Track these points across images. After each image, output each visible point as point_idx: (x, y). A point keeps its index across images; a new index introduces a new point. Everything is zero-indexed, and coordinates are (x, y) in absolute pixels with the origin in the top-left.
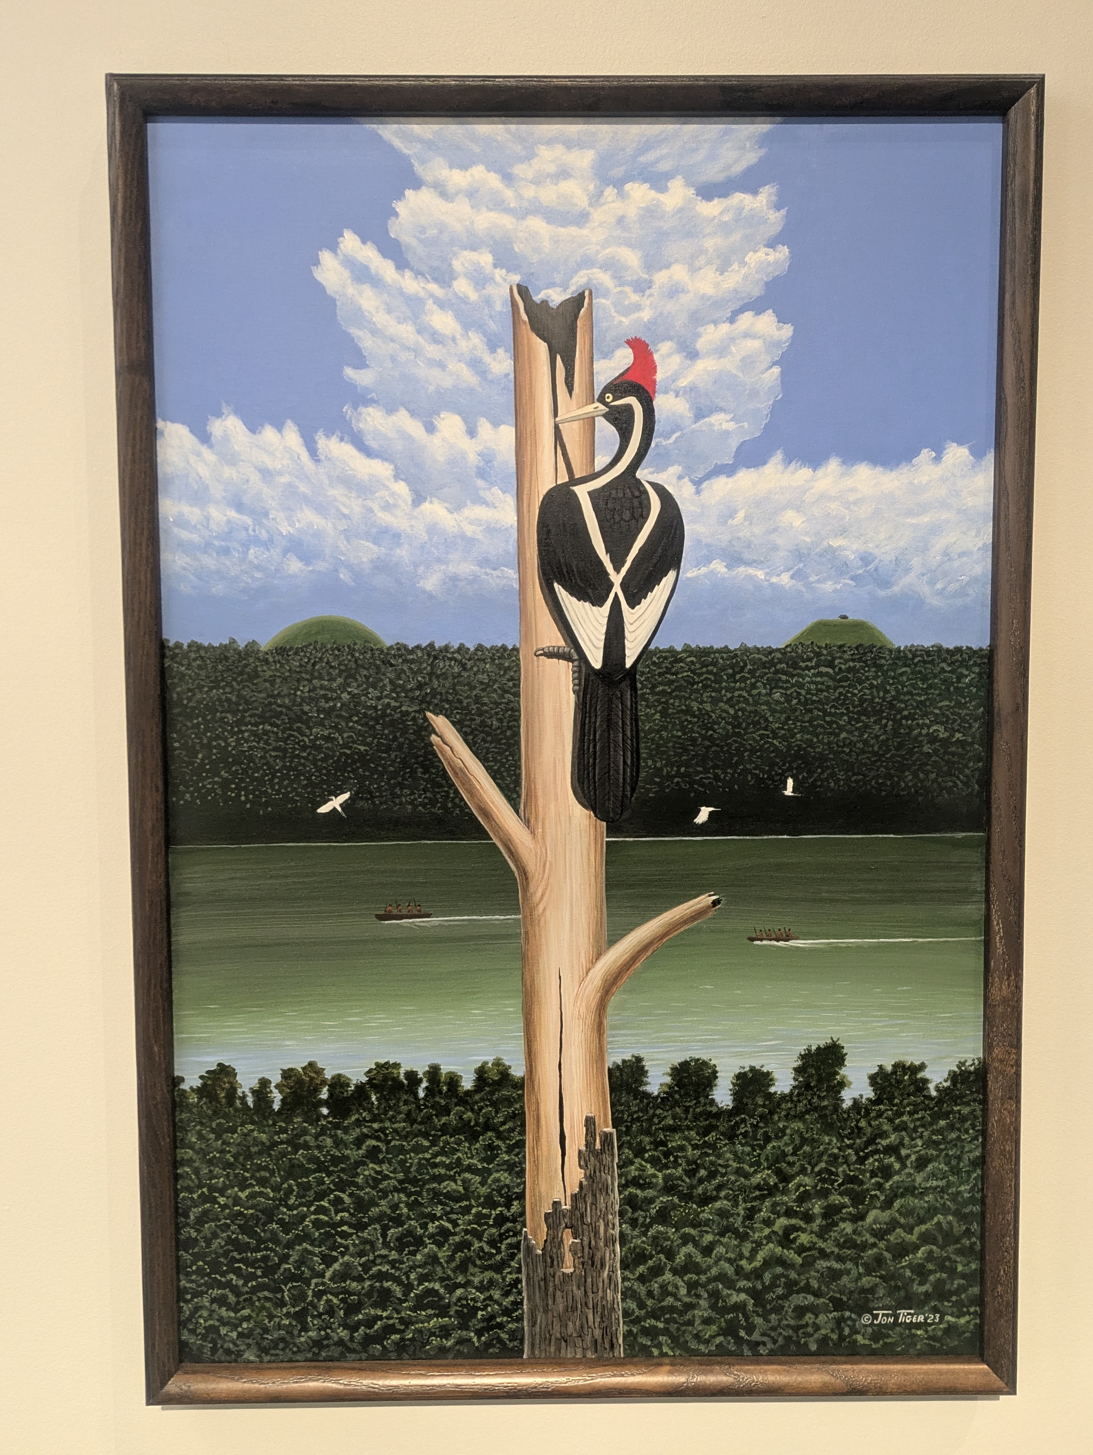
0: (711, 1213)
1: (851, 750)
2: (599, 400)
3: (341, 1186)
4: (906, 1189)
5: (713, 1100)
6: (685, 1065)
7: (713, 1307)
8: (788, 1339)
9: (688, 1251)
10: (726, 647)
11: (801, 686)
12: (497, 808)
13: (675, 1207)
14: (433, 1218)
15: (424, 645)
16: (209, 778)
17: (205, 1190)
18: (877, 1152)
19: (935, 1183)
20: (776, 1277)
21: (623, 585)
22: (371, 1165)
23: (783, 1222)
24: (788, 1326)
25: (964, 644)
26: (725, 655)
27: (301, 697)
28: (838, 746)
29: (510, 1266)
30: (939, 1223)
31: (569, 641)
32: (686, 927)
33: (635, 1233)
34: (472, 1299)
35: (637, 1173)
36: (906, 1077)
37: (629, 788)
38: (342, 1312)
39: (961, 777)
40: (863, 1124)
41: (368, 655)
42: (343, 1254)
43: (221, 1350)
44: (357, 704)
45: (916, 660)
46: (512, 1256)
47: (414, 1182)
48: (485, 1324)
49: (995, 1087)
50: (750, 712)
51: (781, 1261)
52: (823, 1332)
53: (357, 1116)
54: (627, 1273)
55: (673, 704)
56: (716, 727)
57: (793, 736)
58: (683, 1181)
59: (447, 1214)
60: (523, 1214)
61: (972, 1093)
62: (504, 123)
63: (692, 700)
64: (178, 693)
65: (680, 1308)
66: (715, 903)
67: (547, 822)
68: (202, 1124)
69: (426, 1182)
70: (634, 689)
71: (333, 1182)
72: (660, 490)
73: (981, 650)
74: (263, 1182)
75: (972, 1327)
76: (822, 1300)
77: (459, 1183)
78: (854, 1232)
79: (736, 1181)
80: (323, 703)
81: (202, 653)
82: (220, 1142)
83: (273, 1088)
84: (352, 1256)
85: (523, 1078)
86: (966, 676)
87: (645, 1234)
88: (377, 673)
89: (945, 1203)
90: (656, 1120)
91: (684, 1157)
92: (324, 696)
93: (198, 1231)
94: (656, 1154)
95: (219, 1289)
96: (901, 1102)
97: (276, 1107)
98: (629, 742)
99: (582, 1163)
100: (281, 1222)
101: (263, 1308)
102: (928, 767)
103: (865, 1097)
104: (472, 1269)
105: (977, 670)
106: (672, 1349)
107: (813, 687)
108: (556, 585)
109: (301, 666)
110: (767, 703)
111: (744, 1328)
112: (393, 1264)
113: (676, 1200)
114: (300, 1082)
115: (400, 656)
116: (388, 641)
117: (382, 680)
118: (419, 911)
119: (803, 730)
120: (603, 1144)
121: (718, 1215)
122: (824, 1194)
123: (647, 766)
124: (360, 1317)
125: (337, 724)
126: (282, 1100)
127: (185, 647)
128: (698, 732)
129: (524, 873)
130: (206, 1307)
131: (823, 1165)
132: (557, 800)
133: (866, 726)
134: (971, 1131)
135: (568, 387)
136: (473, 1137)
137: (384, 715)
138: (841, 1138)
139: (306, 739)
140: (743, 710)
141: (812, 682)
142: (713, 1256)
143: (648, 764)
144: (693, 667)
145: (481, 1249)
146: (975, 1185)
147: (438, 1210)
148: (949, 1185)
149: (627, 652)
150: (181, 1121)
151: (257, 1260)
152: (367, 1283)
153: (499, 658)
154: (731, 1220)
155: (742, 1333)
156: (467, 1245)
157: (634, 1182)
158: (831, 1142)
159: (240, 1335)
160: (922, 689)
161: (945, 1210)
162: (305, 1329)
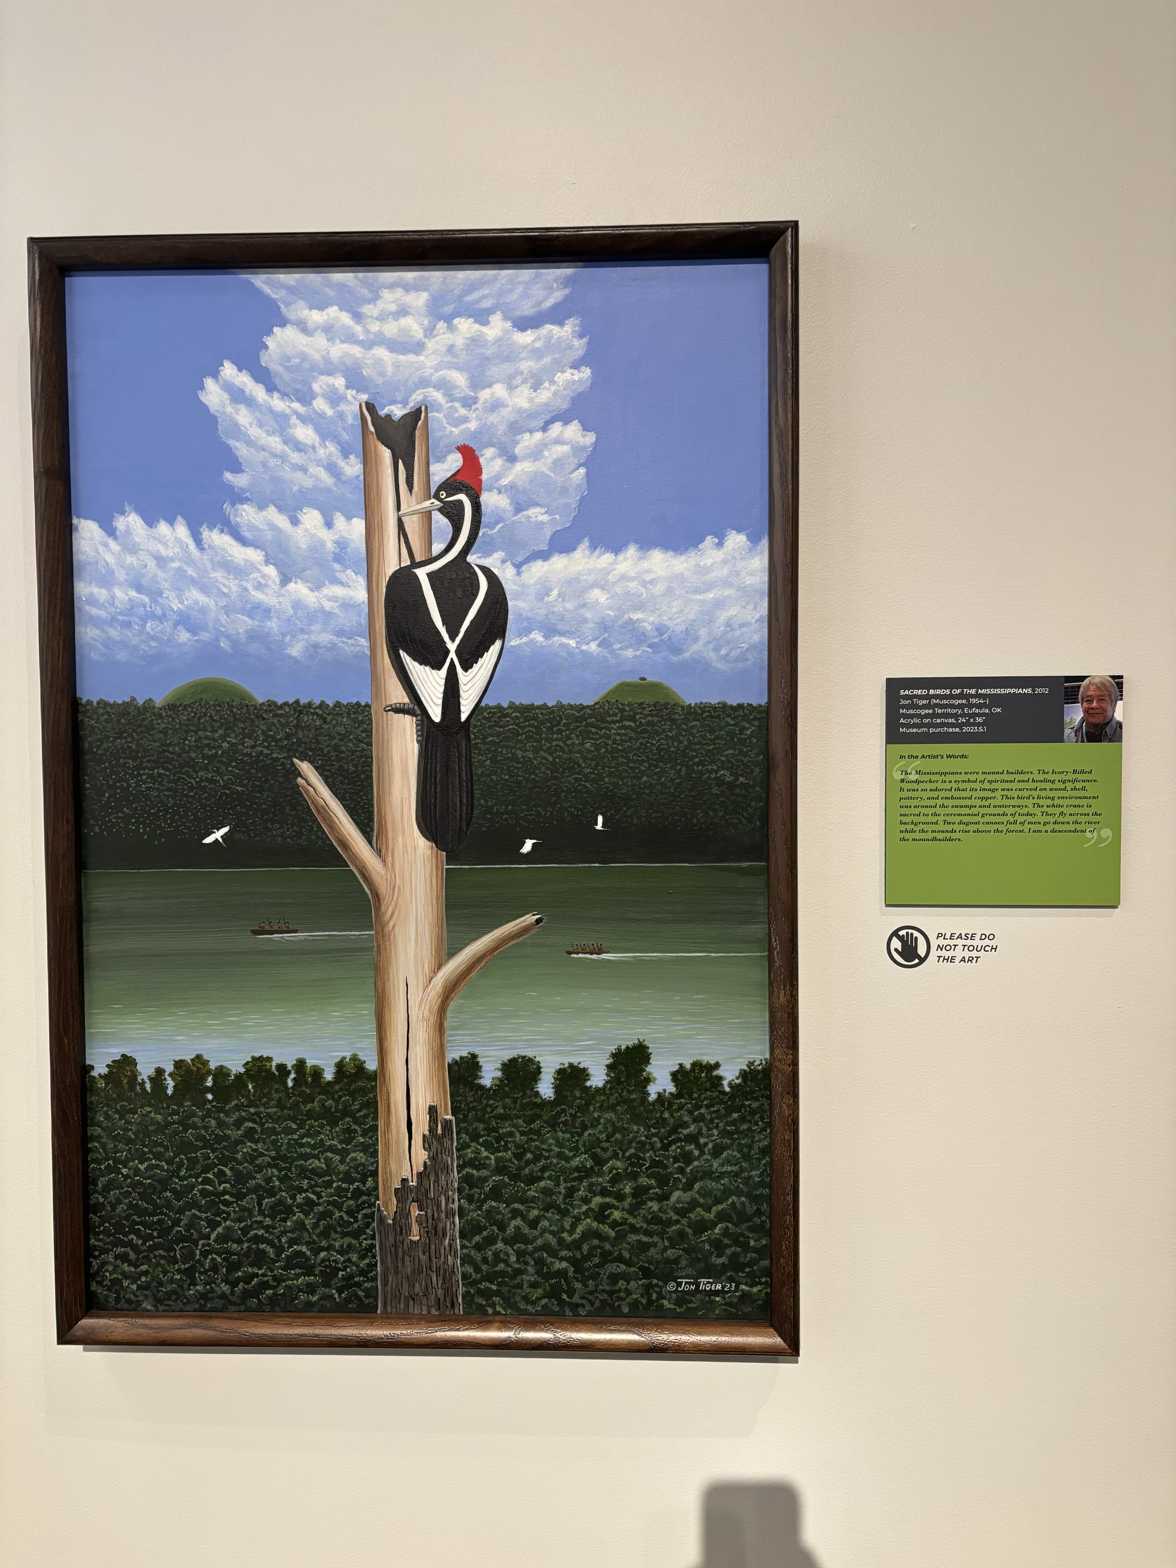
0: (536, 1191)
1: (651, 792)
2: (435, 497)
3: (224, 1161)
4: (705, 1173)
5: (538, 1092)
6: (513, 1061)
7: (538, 1273)
8: (604, 1302)
9: (517, 1224)
10: (545, 704)
11: (608, 737)
12: (354, 840)
13: (505, 1185)
14: (301, 1190)
15: (291, 702)
16: (114, 813)
17: (111, 1162)
18: (679, 1140)
19: (729, 1168)
20: (593, 1248)
21: (458, 652)
22: (248, 1144)
23: (598, 1200)
24: (604, 1291)
25: (745, 701)
26: (544, 711)
27: (188, 745)
28: (640, 788)
29: (365, 1233)
30: (733, 1203)
31: (413, 699)
32: (514, 942)
33: (472, 1207)
34: (333, 1261)
35: (473, 1155)
36: (703, 1075)
37: (464, 824)
38: (224, 1270)
39: (745, 814)
40: (666, 1115)
41: (244, 711)
42: (225, 1220)
43: (123, 1301)
44: (235, 752)
45: (705, 715)
46: (368, 1225)
47: (284, 1159)
48: (345, 1283)
49: (778, 1086)
50: (566, 759)
51: (598, 1235)
52: (634, 1296)
53: (236, 1101)
54: (465, 1242)
55: (501, 752)
56: (537, 772)
57: (602, 779)
58: (512, 1163)
59: (312, 1187)
60: (376, 1188)
61: (760, 1089)
62: (353, 272)
63: (517, 749)
64: (89, 743)
65: (511, 1273)
66: (538, 921)
67: (396, 852)
68: (108, 1105)
69: (295, 1159)
70: (468, 739)
71: (217, 1157)
72: (486, 571)
73: (760, 706)
74: (158, 1156)
75: (763, 1295)
76: (633, 1269)
77: (322, 1160)
78: (660, 1210)
79: (558, 1164)
80: (206, 751)
81: (108, 709)
82: (123, 1122)
83: (167, 1076)
84: (233, 1221)
85: (376, 1072)
86: (747, 729)
87: (480, 1208)
88: (252, 726)
89: (738, 1186)
90: (489, 1110)
91: (513, 1142)
92: (208, 745)
93: (105, 1197)
94: (489, 1139)
95: (122, 1247)
96: (699, 1096)
97: (170, 1092)
98: (465, 784)
99: (426, 1146)
100: (173, 1190)
101: (158, 1264)
102: (717, 806)
103: (668, 1091)
104: (334, 1235)
105: (757, 723)
106: (504, 1309)
107: (618, 738)
108: (401, 652)
109: (188, 720)
110: (580, 752)
111: (565, 1292)
112: (267, 1228)
113: (507, 1180)
114: (189, 1071)
115: (271, 711)
116: (260, 699)
117: (256, 732)
118: (288, 927)
119: (611, 775)
120: (443, 1129)
121: (542, 1193)
122: (634, 1176)
123: (480, 805)
124: (240, 1274)
125: (218, 768)
126: (174, 1087)
127: (95, 704)
128: (522, 776)
129: (376, 895)
130: (111, 1263)
131: (632, 1151)
132: (404, 833)
133: (663, 771)
134: (760, 1123)
135: (408, 486)
136: (334, 1123)
137: (258, 761)
138: (648, 1128)
139: (193, 781)
140: (560, 757)
141: (618, 734)
142: (539, 1228)
143: (480, 802)
144: (517, 721)
145: (341, 1217)
146: (765, 1170)
147: (305, 1184)
148: (742, 1170)
149: (462, 708)
150: (92, 1102)
151: (153, 1223)
152: (246, 1245)
153: (354, 713)
154: (554, 1197)
155: (564, 1296)
156: (330, 1214)
157: (471, 1163)
158: (639, 1131)
159: (139, 1287)
160: (710, 739)
161: (739, 1193)
162: (193, 1283)
